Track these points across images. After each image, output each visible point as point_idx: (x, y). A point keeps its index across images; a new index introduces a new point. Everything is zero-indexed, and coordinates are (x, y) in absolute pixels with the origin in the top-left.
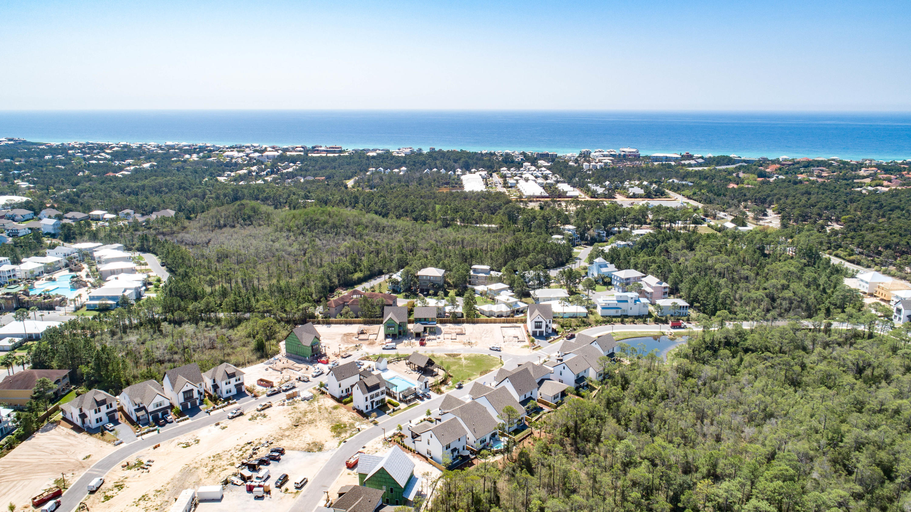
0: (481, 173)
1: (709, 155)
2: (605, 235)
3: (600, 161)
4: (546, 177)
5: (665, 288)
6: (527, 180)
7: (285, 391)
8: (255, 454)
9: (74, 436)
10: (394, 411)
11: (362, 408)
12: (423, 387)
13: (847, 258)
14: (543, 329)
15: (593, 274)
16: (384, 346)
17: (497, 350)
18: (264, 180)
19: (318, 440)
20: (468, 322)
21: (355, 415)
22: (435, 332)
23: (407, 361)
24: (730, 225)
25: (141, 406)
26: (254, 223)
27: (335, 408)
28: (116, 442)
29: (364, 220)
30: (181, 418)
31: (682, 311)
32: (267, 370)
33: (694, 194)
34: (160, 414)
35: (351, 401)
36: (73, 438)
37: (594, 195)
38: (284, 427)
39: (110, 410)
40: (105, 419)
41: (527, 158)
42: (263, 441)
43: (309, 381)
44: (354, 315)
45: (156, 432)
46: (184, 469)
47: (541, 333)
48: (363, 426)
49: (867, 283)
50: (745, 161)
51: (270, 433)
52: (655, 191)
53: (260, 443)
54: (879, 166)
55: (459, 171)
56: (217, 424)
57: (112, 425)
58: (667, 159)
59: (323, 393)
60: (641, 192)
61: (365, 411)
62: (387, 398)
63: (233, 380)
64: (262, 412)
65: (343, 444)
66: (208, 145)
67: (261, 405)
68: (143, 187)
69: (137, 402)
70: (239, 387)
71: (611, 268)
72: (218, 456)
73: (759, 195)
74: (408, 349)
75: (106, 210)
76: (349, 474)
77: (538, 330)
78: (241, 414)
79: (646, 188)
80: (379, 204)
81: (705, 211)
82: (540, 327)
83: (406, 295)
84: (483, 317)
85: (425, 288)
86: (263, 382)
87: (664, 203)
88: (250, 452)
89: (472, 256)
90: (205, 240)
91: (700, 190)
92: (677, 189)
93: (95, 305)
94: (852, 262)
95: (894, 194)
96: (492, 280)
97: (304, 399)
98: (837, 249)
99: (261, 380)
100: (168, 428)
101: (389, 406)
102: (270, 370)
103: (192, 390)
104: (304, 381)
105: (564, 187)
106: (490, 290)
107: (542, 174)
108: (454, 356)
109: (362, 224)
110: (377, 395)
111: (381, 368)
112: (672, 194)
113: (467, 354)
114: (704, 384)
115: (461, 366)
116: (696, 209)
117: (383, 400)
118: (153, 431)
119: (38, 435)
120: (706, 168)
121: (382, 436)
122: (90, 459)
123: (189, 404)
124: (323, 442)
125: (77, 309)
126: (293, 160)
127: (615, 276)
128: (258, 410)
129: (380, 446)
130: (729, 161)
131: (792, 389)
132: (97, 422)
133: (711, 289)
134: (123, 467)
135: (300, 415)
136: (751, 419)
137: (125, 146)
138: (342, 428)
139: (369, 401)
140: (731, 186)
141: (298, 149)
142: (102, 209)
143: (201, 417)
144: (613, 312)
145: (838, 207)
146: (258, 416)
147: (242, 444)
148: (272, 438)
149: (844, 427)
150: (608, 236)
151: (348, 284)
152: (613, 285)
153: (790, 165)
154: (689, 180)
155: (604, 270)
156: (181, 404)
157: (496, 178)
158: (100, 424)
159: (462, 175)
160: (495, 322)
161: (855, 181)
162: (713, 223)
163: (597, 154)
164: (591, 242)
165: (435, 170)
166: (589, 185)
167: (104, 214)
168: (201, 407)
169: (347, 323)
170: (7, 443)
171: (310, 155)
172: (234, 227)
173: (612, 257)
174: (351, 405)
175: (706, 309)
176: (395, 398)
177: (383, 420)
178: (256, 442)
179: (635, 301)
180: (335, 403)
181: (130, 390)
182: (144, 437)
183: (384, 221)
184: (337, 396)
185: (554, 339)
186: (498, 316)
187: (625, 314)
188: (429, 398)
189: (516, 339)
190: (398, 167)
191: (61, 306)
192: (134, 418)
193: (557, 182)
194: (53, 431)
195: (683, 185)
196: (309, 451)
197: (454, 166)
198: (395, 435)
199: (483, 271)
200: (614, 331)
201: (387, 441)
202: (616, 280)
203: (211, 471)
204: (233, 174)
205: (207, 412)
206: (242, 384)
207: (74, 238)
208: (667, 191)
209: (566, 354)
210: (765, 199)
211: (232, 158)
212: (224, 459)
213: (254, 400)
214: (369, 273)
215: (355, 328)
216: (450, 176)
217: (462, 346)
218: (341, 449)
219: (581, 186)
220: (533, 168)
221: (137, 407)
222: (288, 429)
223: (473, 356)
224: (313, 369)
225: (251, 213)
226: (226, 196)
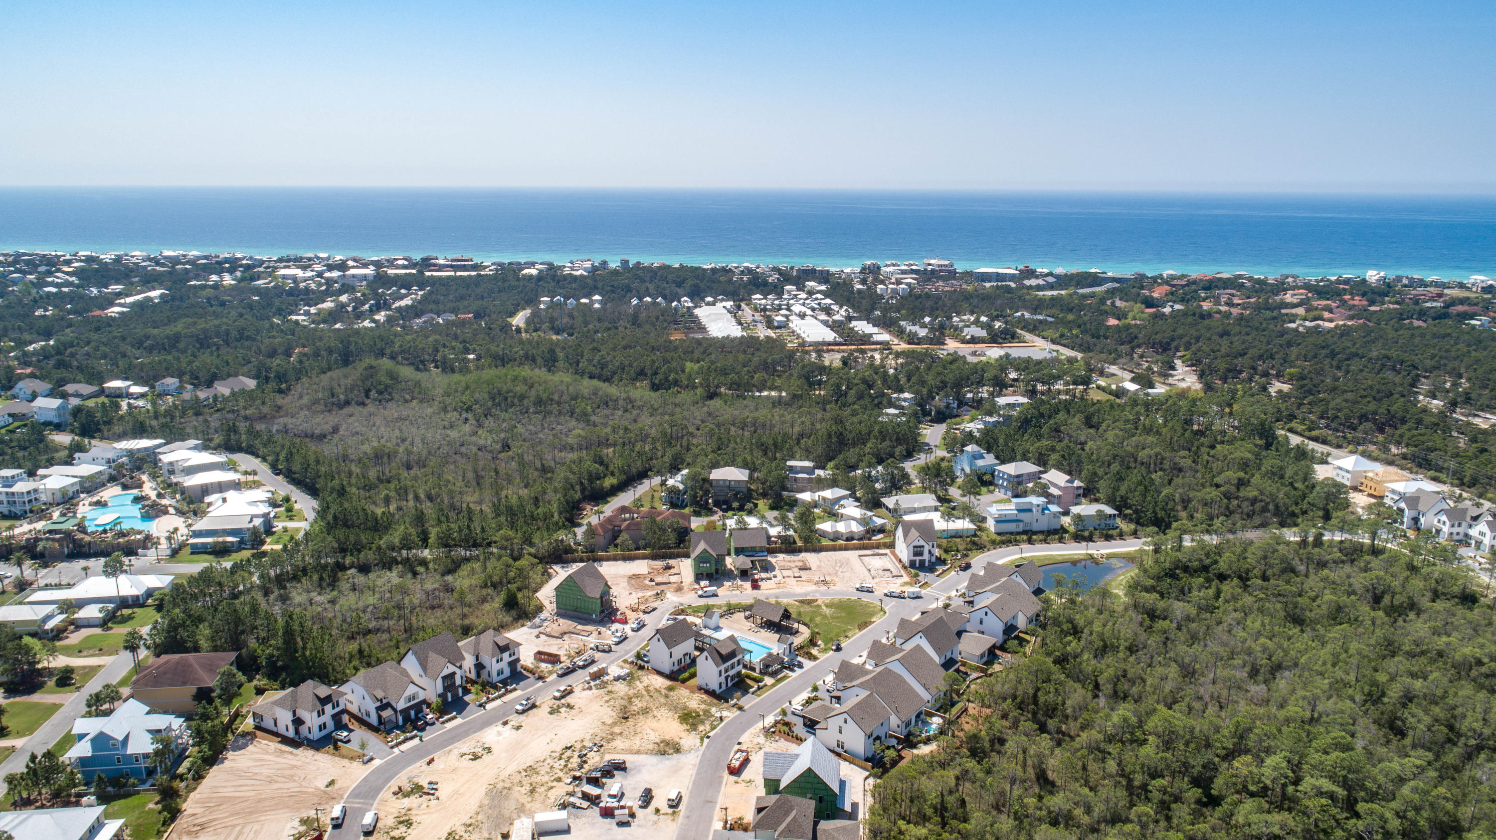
0: (724, 304)
1: (1059, 270)
2: (955, 405)
3: (898, 282)
4: (828, 311)
5: (1078, 488)
6: (802, 316)
7: (584, 667)
8: (585, 762)
9: (291, 753)
10: (759, 688)
11: (714, 685)
12: (787, 651)
13: (1306, 433)
14: (926, 556)
15: (963, 470)
16: (700, 592)
17: (868, 591)
18: (374, 321)
19: (667, 737)
20: (807, 551)
21: (705, 697)
22: (767, 568)
23: (747, 613)
24: (1132, 387)
25: (384, 701)
26: (396, 397)
27: (670, 689)
28: (366, 758)
29: (586, 392)
30: (446, 717)
31: (1108, 522)
32: (538, 637)
33: (1062, 336)
34: (412, 713)
35: (693, 675)
36: (290, 756)
37: (912, 339)
38: (609, 721)
39: (337, 710)
40: (331, 725)
41: (786, 277)
42: (588, 744)
43: (610, 651)
44: (633, 546)
45: (416, 741)
46: (491, 791)
47: (922, 562)
48: (725, 713)
49: (1347, 471)
50: (1114, 280)
51: (592, 731)
52: (1002, 332)
53: (584, 747)
54: (1308, 287)
55: (687, 302)
56: (505, 723)
57: (345, 734)
58: (999, 277)
59: (641, 668)
60: (983, 333)
61: (718, 691)
62: (744, 671)
63: (506, 656)
64: (563, 701)
65: (706, 741)
66: (239, 255)
67: (558, 691)
68: (177, 338)
69: (379, 697)
70: (513, 664)
71: (989, 459)
72: (531, 770)
73: (1158, 337)
74: (736, 595)
75: (126, 379)
76: (736, 782)
77: (918, 558)
78: (534, 706)
79: (988, 327)
80: (595, 362)
81: (1087, 364)
82: (921, 554)
83: (694, 511)
84: (825, 542)
85: (721, 498)
86: (541, 656)
87: (1017, 351)
88: (575, 760)
89: (775, 445)
90: (328, 428)
91: (1071, 330)
92: (1034, 328)
93: (204, 545)
94: (1315, 439)
95: (1344, 332)
96: (821, 484)
97: (617, 679)
98: (1291, 421)
99: (539, 653)
100: (430, 735)
101: (749, 681)
102: (543, 637)
103: (454, 673)
104: (604, 651)
105: (862, 327)
106: (824, 499)
107: (819, 304)
108: (810, 602)
109: (583, 397)
110: (733, 667)
111: (712, 626)
112: (1028, 336)
113: (827, 599)
114: (1179, 628)
115: (825, 617)
116: (1071, 361)
117: (739, 673)
118: (412, 738)
119: (230, 755)
120: (1063, 292)
121: (760, 725)
122: (336, 786)
123: (449, 695)
124: (677, 739)
125: (175, 553)
126: (405, 283)
127: (999, 471)
128: (555, 698)
129: (761, 739)
130: (1095, 280)
131: (1297, 630)
132: (320, 730)
133: (1146, 487)
134: (395, 794)
135: (623, 702)
136: (1254, 673)
137: (90, 260)
138: (694, 718)
139: (724, 675)
140: (1112, 322)
141: (400, 262)
142: (117, 378)
143: (473, 714)
144: (1011, 527)
145: (1277, 356)
146: (559, 707)
147: (559, 749)
148: (598, 738)
149: (1382, 678)
150: (959, 407)
151: (600, 497)
152: (996, 486)
153: (1183, 286)
154: (1044, 312)
155: (980, 463)
156: (440, 696)
157: (747, 313)
158: (324, 732)
159: (696, 307)
160: (846, 548)
161: (1283, 311)
162: (1102, 382)
163: (891, 269)
164: (941, 417)
165: (648, 299)
166: (902, 323)
167: (129, 386)
168: (467, 698)
169: (625, 559)
170: (189, 770)
171: (428, 274)
172: (363, 404)
173: (988, 442)
174: (693, 682)
175: (1141, 518)
176: (753, 669)
177: (749, 701)
178: (578, 746)
179: (1043, 509)
180: (668, 683)
181: (365, 678)
182: (404, 747)
183: (612, 390)
184: (667, 669)
185: (944, 571)
186: (847, 539)
187: (1027, 528)
188: (800, 666)
189: (888, 573)
190: (588, 295)
191: (145, 547)
192: (374, 720)
193: (850, 319)
194: (250, 748)
195: (1041, 322)
196: (663, 753)
197: (677, 293)
198: (776, 722)
199: (803, 470)
200: (1024, 555)
201: (768, 733)
202: (1002, 478)
203: (532, 791)
204: (313, 310)
205: (481, 705)
206: (518, 660)
207: (99, 430)
208: (1019, 331)
209: (977, 594)
210: (1168, 344)
211: (295, 279)
212: (542, 772)
213: (540, 684)
214: (624, 477)
215: (641, 567)
216: (676, 309)
217: (814, 587)
218: (707, 747)
219: (885, 323)
220: (803, 295)
221: (379, 704)
222: (614, 724)
223: (836, 601)
224: (609, 634)
225: (389, 382)
226: (330, 351)
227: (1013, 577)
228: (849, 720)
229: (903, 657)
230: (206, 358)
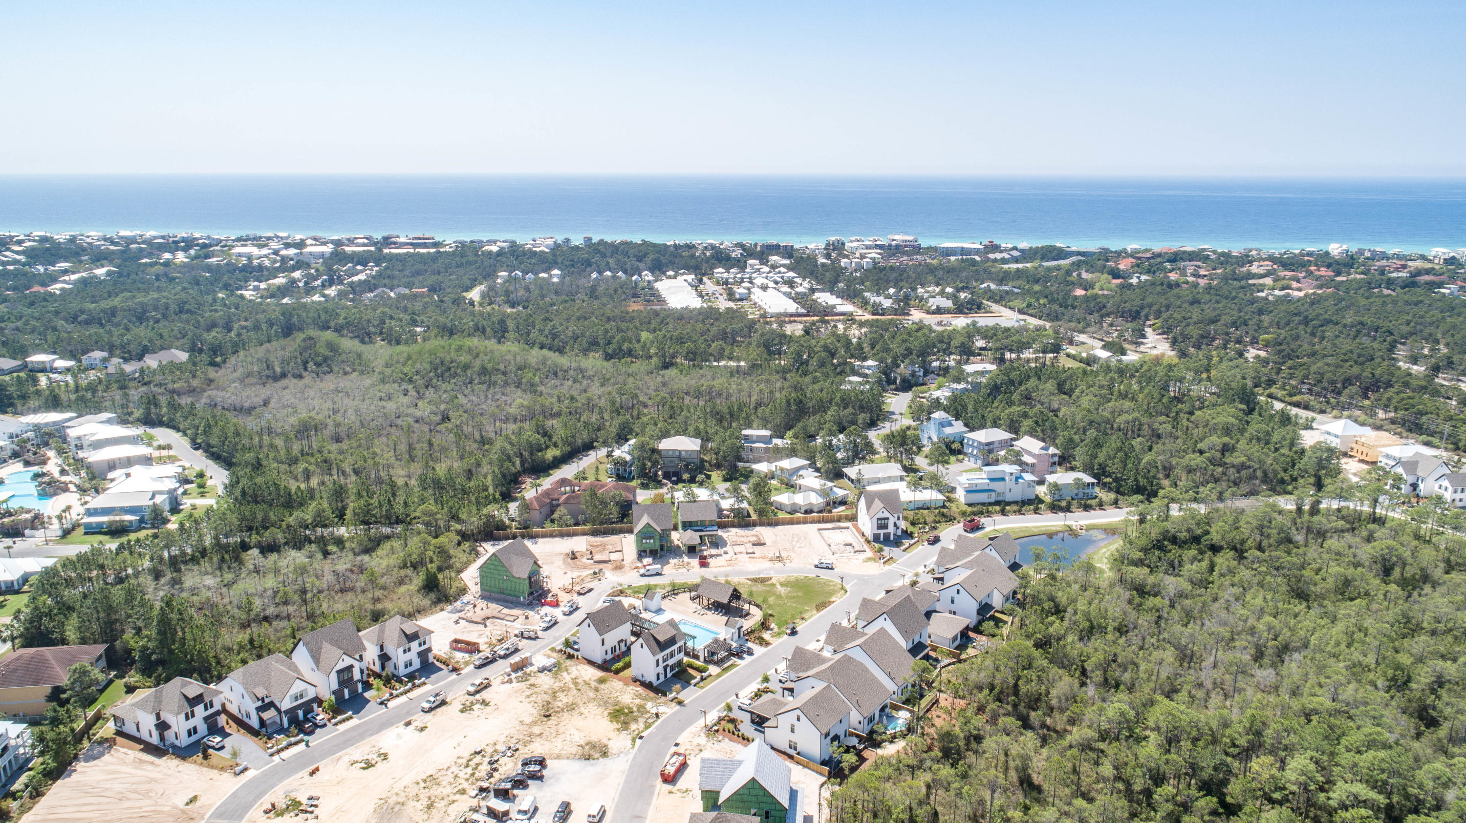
0: (685, 277)
1: (1024, 245)
2: (921, 374)
3: (862, 257)
4: (791, 283)
5: (1053, 455)
6: (765, 288)
7: (505, 657)
8: (496, 770)
9: (152, 763)
10: (702, 679)
11: (651, 677)
12: (736, 636)
13: (1287, 399)
14: (891, 529)
15: (930, 438)
16: (642, 571)
17: (827, 568)
18: (324, 296)
19: (594, 739)
20: (761, 525)
21: (640, 690)
22: (717, 543)
23: (693, 594)
24: (1103, 354)
25: (267, 701)
26: (336, 369)
27: (602, 681)
28: (238, 769)
29: (533, 361)
30: (340, 718)
31: (1086, 491)
32: (457, 622)
33: (1029, 305)
34: (300, 713)
35: (628, 665)
36: (150, 767)
37: (876, 310)
38: (528, 720)
39: (210, 711)
40: (203, 729)
41: (749, 252)
42: (501, 748)
43: (537, 638)
44: (572, 521)
45: (302, 746)
46: (380, 807)
47: (887, 536)
48: (662, 709)
49: (1336, 436)
50: (1079, 253)
51: (507, 733)
52: (968, 303)
53: (496, 751)
54: (1272, 259)
55: (648, 276)
56: (408, 724)
57: (218, 739)
58: (963, 251)
59: (570, 657)
60: (949, 304)
61: (655, 683)
62: (686, 659)
63: (415, 645)
64: (478, 697)
65: (638, 742)
66: (197, 235)
67: (473, 685)
68: (113, 312)
69: (260, 696)
70: (423, 655)
71: (958, 427)
72: (431, 780)
73: (1128, 306)
74: (682, 574)
75: (54, 353)
76: (671, 792)
77: (882, 532)
78: (443, 703)
79: (954, 297)
80: (546, 332)
81: (1057, 332)
82: (885, 527)
83: (642, 484)
84: (781, 515)
85: (671, 470)
86: (458, 644)
87: (984, 321)
88: (485, 768)
89: (732, 415)
90: (258, 401)
91: (1038, 300)
92: (1000, 299)
93: (100, 525)
94: (1297, 405)
95: (1315, 301)
96: (777, 454)
97: (542, 670)
98: (1270, 386)
99: (457, 641)
100: (318, 739)
101: (691, 671)
102: (463, 623)
103: (352, 666)
104: (530, 638)
105: (825, 298)
106: (782, 469)
107: (782, 278)
108: (763, 581)
109: (530, 367)
110: (672, 655)
111: (654, 608)
112: (995, 307)
113: (782, 577)
114: (1172, 606)
115: (779, 597)
116: (1038, 329)
117: (680, 663)
118: (296, 743)
119: (80, 766)
120: (1028, 265)
121: (701, 723)
122: (198, 804)
123: (346, 691)
124: (605, 741)
125: (66, 533)
126: (362, 260)
127: (969, 439)
128: (469, 694)
129: (703, 739)
130: (1061, 254)
131: (1301, 607)
132: (190, 735)
133: (1126, 454)
134: (266, 812)
135: (547, 697)
136: (1258, 656)
137: (44, 239)
138: (627, 715)
139: (662, 665)
140: (1079, 292)
141: (360, 241)
142: (45, 351)
143: (372, 713)
144: (983, 498)
145: (1250, 323)
146: (472, 703)
147: (466, 755)
148: (514, 741)
149: (1405, 659)
150: (925, 375)
151: (540, 469)
152: (966, 454)
153: (1149, 258)
154: (1010, 284)
155: (948, 430)
156: (334, 693)
157: (709, 286)
158: (194, 738)
159: (656, 281)
160: (805, 522)
161: (1251, 282)
162: (1072, 350)
163: (855, 244)
164: (906, 386)
165: (608, 273)
166: (866, 294)
167: (54, 360)
168: (367, 695)
169: (562, 535)
170: (27, 786)
171: (386, 251)
172: (300, 377)
173: (956, 409)
174: (627, 673)
175: (1121, 486)
176: (697, 657)
177: (689, 695)
178: (489, 750)
179: (1017, 478)
180: (600, 674)
181: (244, 675)
182: (285, 754)
183: (563, 361)
184: (599, 658)
185: (911, 545)
186: (806, 512)
187: (1000, 499)
188: (750, 653)
189: (849, 548)
190: (547, 270)
191: (33, 528)
192: (254, 723)
193: (813, 291)
194: (107, 758)
195: (1007, 292)
196: (588, 758)
197: (638, 268)
198: (721, 719)
199: (760, 439)
200: (997, 527)
201: (712, 731)
202: (972, 446)
203: (430, 807)
204: (263, 286)
205: (382, 703)
206: (429, 650)
207: (12, 405)
208: (985, 302)
209: (948, 569)
210: (1138, 313)
211: (250, 258)
212: (444, 783)
213: (454, 676)
214: (569, 448)
215: (580, 544)
216: (636, 283)
217: (769, 564)
218: (639, 750)
219: (850, 295)
220: (766, 269)
221: (260, 703)
222: (534, 723)
223: (792, 579)
224: (536, 619)
225: (328, 353)
226: (271, 324)
227: (987, 550)
228: (802, 717)
229: (865, 642)
230: (142, 332)
